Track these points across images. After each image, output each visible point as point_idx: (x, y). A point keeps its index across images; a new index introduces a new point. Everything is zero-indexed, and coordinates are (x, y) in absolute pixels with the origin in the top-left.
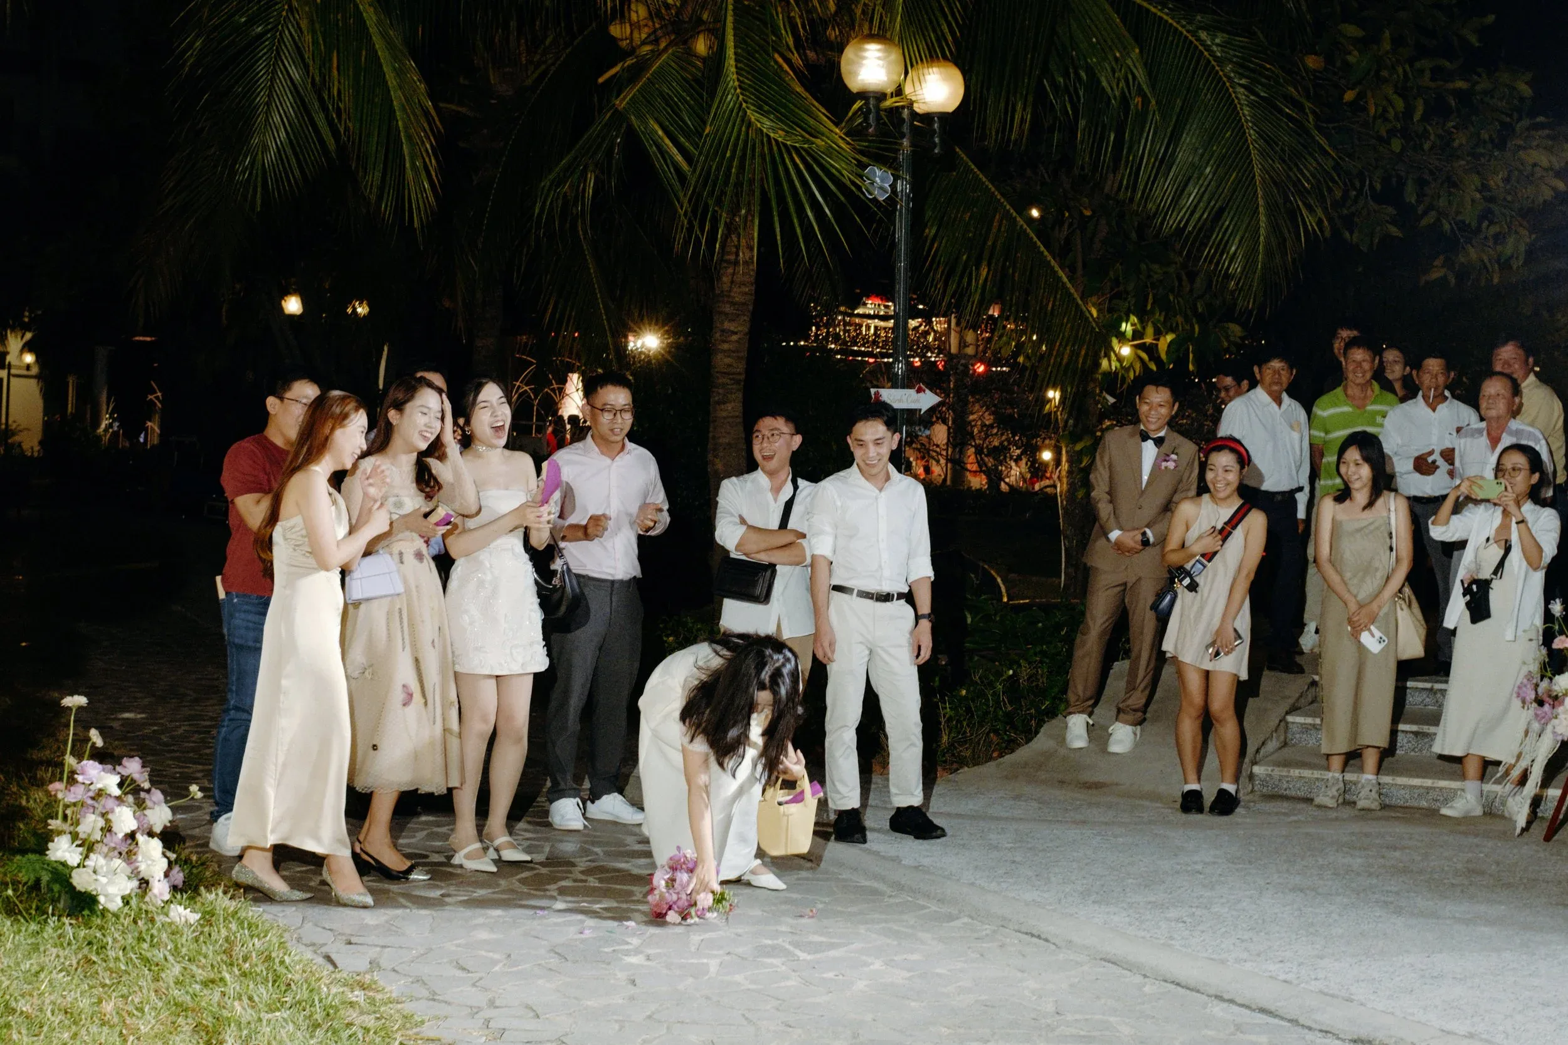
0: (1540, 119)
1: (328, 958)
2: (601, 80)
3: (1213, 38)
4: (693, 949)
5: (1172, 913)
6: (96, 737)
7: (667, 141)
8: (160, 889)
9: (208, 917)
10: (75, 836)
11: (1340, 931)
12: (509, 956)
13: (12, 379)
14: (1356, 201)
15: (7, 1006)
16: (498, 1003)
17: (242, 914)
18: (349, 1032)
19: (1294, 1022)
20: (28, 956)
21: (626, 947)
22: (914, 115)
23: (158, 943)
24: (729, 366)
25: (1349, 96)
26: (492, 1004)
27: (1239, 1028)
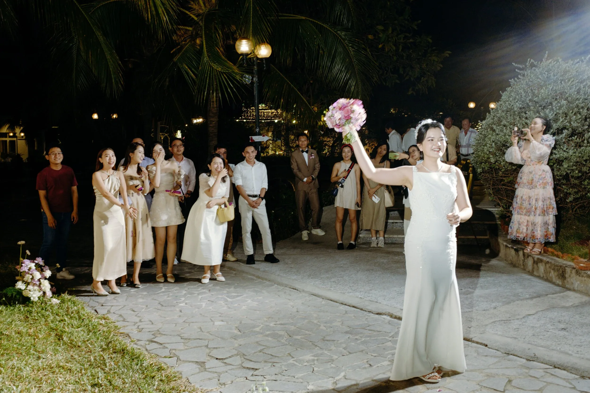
0: (434, 48)
1: (96, 311)
2: (172, 52)
3: (342, 33)
4: (199, 300)
5: (333, 280)
6: (28, 252)
7: (189, 70)
8: (49, 294)
9: (63, 302)
10: (23, 281)
11: (378, 282)
12: (147, 306)
13: (18, 141)
14: (387, 73)
15: (1, 332)
16: (142, 320)
17: (72, 299)
18: (99, 333)
19: (362, 309)
20: (9, 317)
21: (180, 301)
22: (258, 59)
23: (48, 310)
24: (213, 130)
25: (380, 46)
26: (140, 321)
27: (346, 312)
